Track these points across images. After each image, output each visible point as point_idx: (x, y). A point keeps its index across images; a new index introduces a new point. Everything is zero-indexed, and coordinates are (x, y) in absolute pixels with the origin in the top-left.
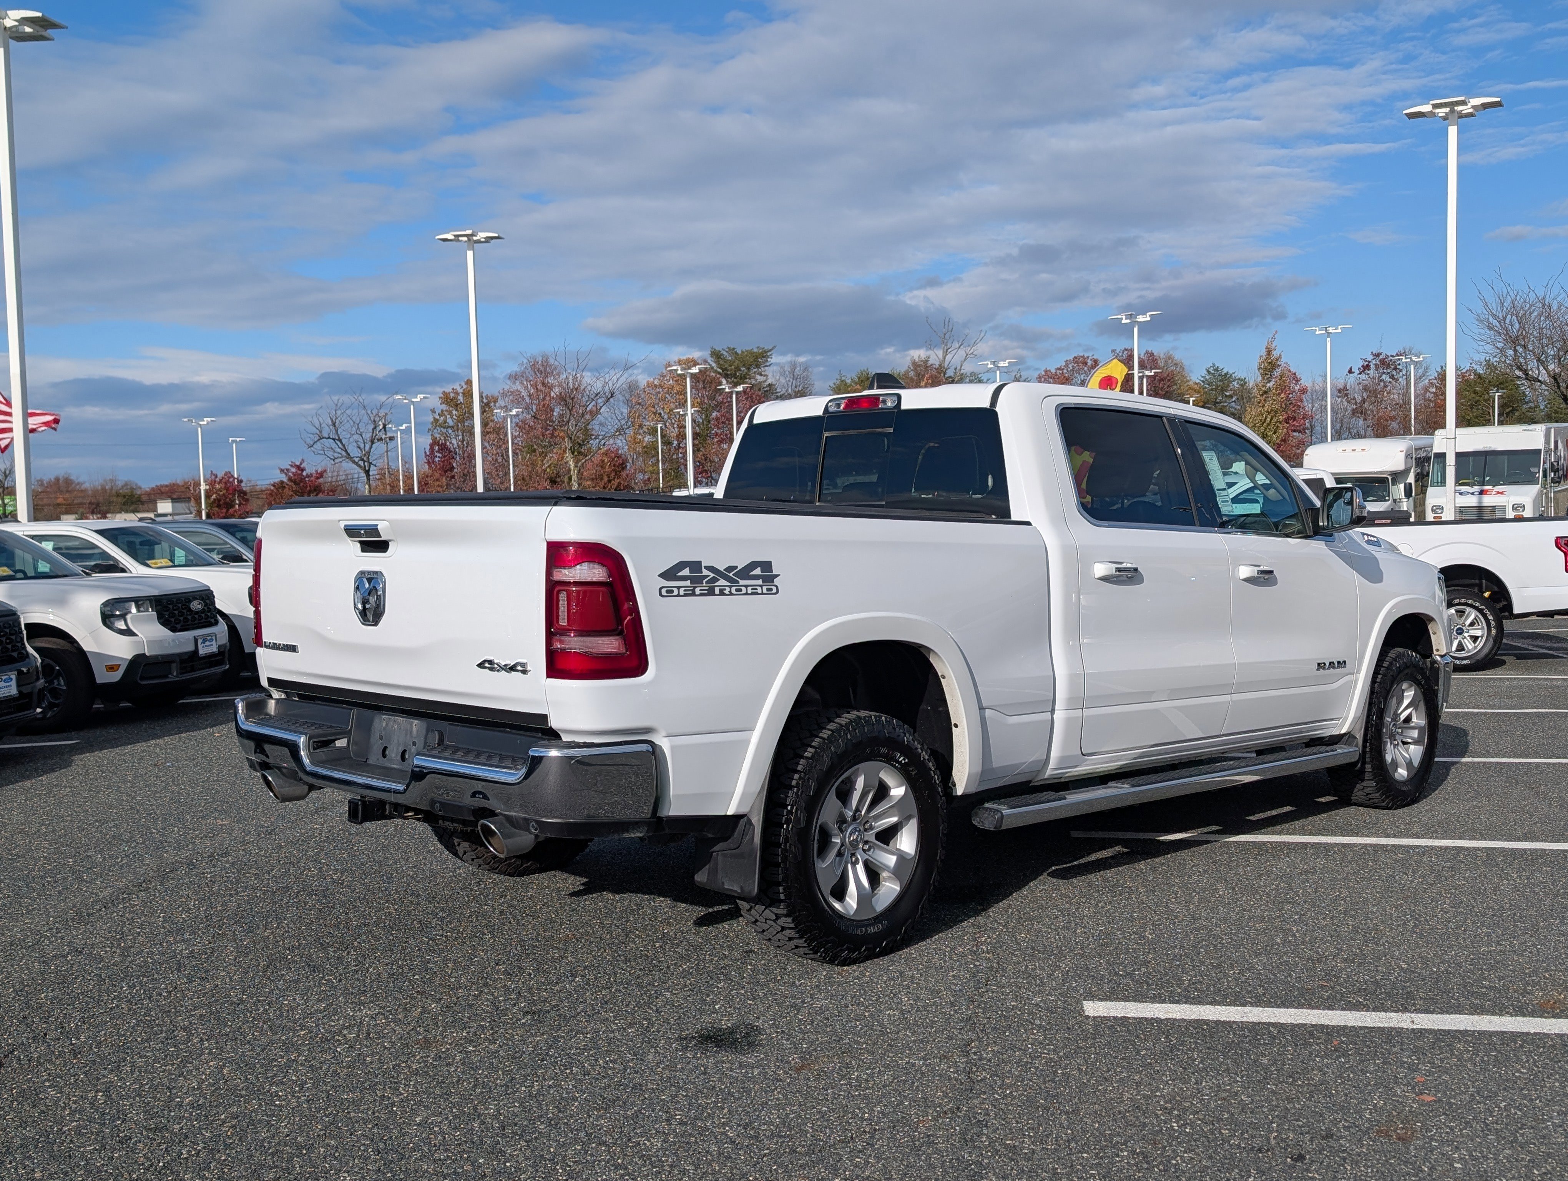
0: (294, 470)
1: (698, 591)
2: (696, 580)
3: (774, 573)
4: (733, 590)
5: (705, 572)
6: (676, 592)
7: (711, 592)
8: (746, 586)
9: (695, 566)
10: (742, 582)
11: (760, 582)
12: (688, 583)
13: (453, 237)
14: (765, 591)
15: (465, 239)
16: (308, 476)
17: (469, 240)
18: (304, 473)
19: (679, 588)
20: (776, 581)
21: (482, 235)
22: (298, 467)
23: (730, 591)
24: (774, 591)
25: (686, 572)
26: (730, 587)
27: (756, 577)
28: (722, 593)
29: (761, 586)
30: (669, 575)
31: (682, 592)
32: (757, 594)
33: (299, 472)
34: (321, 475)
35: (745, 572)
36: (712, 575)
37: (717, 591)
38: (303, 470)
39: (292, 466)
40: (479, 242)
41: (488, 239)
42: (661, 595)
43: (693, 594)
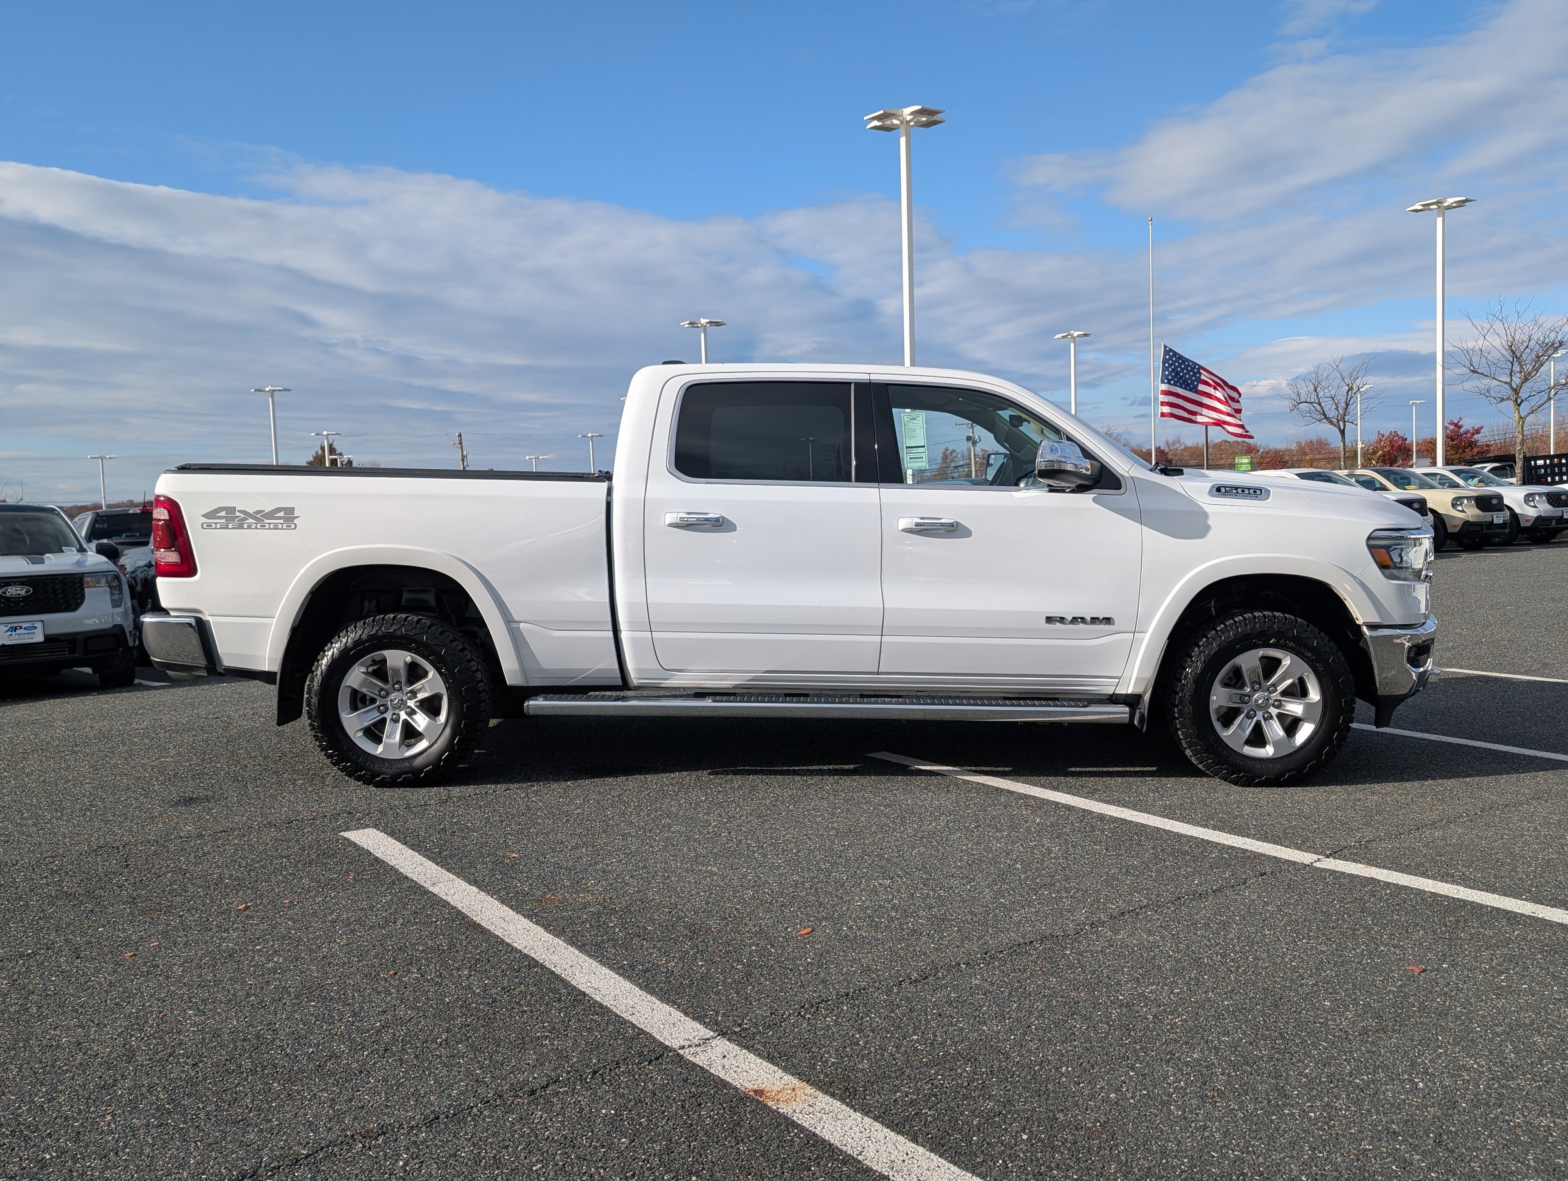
0: (1452, 427)
1: (230, 526)
2: (231, 519)
3: (296, 515)
4: (259, 526)
5: (238, 514)
6: (214, 526)
7: (241, 527)
8: (269, 524)
9: (231, 510)
10: (266, 521)
11: (282, 521)
12: (223, 521)
13: (1421, 208)
14: (284, 527)
15: (1435, 207)
16: (1466, 433)
17: (1439, 207)
18: (1462, 430)
19: (216, 524)
20: (295, 521)
21: (1450, 201)
22: (1456, 425)
23: (256, 527)
24: (293, 526)
25: (223, 514)
26: (256, 524)
27: (279, 518)
28: (249, 527)
29: (282, 524)
30: (211, 515)
31: (218, 526)
32: (278, 529)
33: (1456, 429)
34: (1478, 431)
35: (271, 515)
36: (243, 516)
37: (245, 526)
38: (1460, 427)
39: (1450, 424)
40: (1449, 207)
41: (1461, 204)
42: (203, 528)
43: (227, 528)
